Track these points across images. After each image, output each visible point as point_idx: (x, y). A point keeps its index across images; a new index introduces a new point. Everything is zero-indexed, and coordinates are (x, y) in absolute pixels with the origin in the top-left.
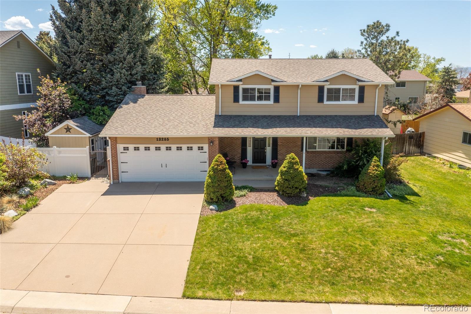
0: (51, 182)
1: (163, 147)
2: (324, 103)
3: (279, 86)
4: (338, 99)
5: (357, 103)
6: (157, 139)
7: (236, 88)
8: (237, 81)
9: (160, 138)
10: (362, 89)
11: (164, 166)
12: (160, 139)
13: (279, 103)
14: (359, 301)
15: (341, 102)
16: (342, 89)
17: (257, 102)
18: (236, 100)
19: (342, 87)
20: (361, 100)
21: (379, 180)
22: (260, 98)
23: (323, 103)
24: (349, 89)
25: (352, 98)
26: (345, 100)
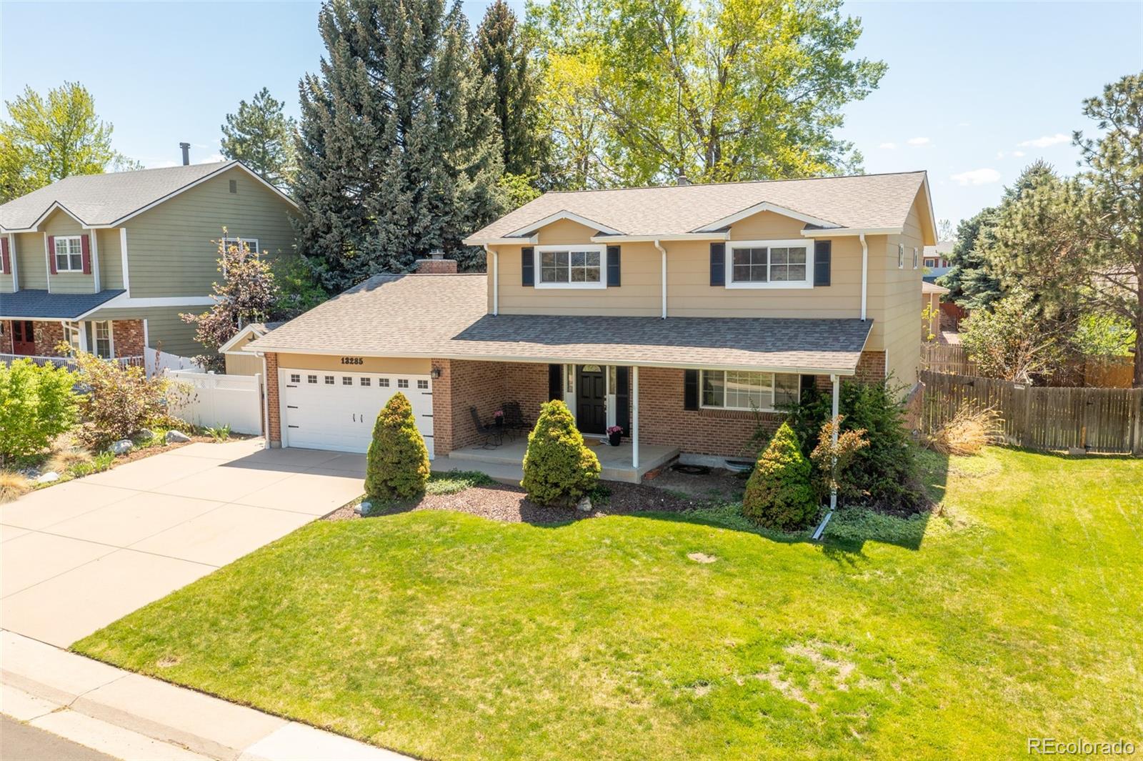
0: (179, 437)
1: (356, 377)
2: (727, 287)
3: (619, 246)
4: (761, 276)
5: (812, 287)
6: (343, 359)
7: (527, 254)
8: (524, 236)
9: (347, 359)
10: (823, 249)
11: (357, 418)
12: (348, 361)
13: (620, 286)
14: (354, 731)
15: (770, 285)
16: (772, 249)
17: (571, 285)
18: (528, 279)
19: (770, 244)
20: (823, 277)
21: (782, 487)
22: (579, 276)
23: (724, 285)
24: (791, 249)
25: (798, 272)
26: (780, 279)
